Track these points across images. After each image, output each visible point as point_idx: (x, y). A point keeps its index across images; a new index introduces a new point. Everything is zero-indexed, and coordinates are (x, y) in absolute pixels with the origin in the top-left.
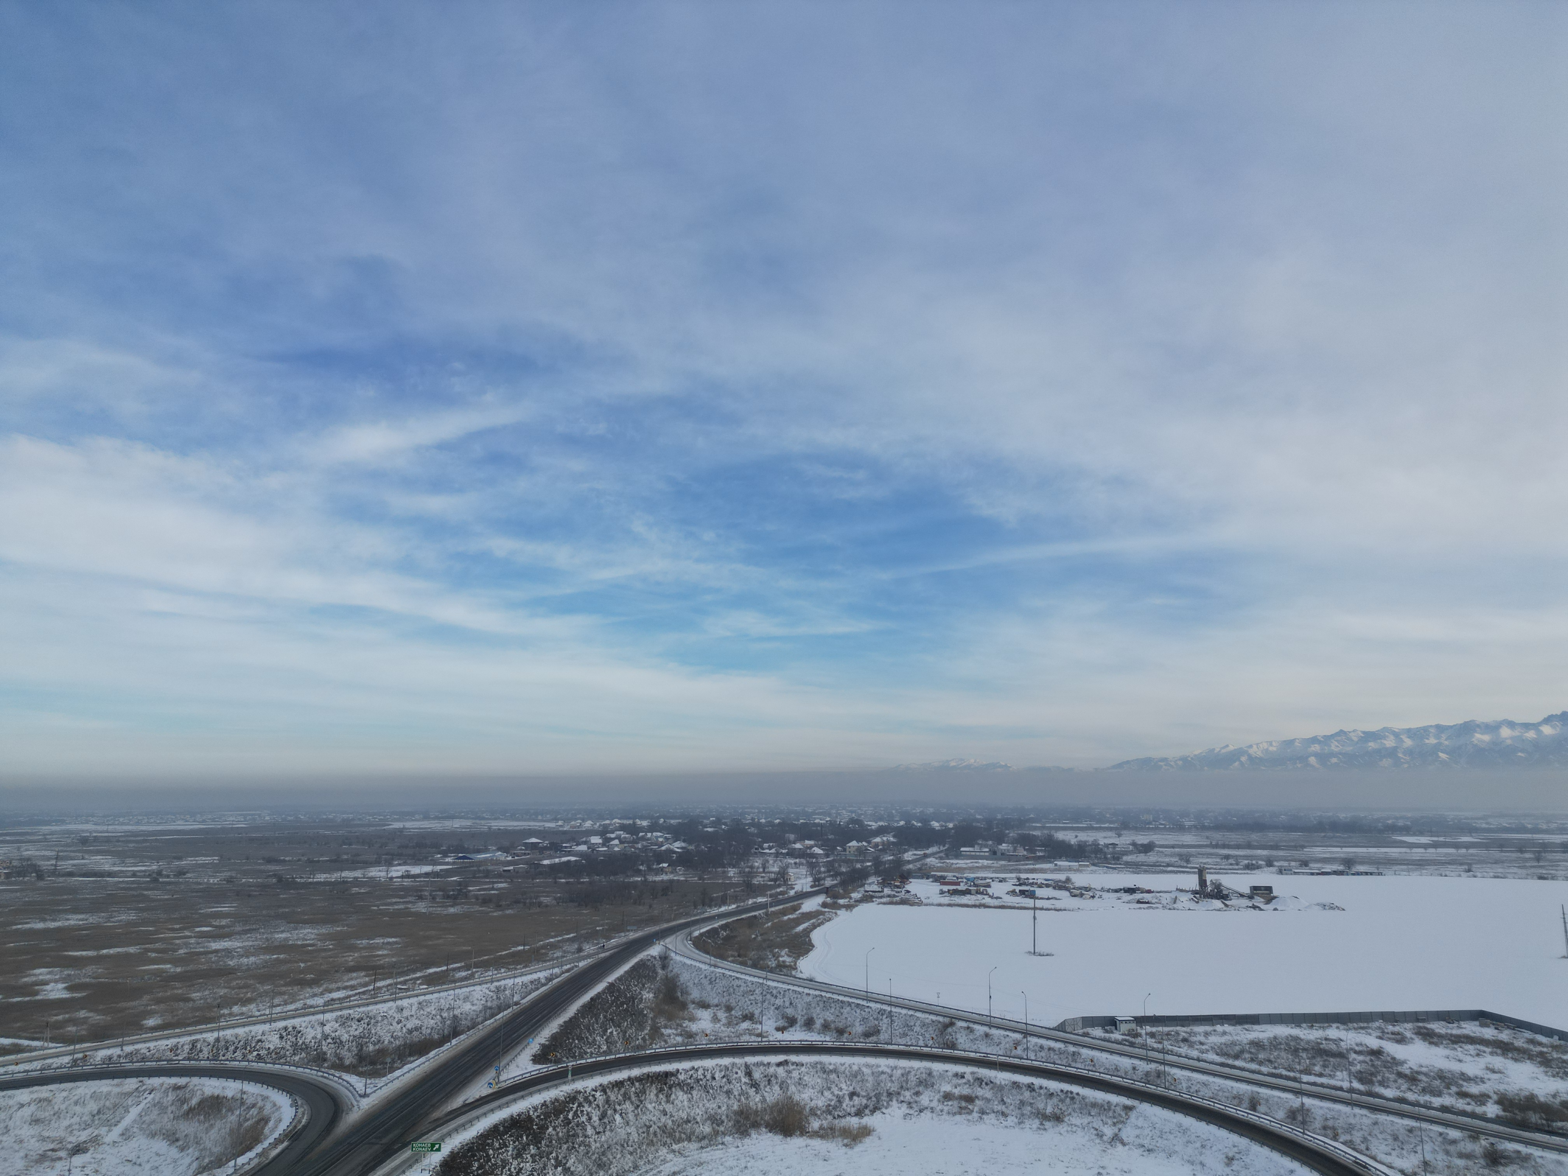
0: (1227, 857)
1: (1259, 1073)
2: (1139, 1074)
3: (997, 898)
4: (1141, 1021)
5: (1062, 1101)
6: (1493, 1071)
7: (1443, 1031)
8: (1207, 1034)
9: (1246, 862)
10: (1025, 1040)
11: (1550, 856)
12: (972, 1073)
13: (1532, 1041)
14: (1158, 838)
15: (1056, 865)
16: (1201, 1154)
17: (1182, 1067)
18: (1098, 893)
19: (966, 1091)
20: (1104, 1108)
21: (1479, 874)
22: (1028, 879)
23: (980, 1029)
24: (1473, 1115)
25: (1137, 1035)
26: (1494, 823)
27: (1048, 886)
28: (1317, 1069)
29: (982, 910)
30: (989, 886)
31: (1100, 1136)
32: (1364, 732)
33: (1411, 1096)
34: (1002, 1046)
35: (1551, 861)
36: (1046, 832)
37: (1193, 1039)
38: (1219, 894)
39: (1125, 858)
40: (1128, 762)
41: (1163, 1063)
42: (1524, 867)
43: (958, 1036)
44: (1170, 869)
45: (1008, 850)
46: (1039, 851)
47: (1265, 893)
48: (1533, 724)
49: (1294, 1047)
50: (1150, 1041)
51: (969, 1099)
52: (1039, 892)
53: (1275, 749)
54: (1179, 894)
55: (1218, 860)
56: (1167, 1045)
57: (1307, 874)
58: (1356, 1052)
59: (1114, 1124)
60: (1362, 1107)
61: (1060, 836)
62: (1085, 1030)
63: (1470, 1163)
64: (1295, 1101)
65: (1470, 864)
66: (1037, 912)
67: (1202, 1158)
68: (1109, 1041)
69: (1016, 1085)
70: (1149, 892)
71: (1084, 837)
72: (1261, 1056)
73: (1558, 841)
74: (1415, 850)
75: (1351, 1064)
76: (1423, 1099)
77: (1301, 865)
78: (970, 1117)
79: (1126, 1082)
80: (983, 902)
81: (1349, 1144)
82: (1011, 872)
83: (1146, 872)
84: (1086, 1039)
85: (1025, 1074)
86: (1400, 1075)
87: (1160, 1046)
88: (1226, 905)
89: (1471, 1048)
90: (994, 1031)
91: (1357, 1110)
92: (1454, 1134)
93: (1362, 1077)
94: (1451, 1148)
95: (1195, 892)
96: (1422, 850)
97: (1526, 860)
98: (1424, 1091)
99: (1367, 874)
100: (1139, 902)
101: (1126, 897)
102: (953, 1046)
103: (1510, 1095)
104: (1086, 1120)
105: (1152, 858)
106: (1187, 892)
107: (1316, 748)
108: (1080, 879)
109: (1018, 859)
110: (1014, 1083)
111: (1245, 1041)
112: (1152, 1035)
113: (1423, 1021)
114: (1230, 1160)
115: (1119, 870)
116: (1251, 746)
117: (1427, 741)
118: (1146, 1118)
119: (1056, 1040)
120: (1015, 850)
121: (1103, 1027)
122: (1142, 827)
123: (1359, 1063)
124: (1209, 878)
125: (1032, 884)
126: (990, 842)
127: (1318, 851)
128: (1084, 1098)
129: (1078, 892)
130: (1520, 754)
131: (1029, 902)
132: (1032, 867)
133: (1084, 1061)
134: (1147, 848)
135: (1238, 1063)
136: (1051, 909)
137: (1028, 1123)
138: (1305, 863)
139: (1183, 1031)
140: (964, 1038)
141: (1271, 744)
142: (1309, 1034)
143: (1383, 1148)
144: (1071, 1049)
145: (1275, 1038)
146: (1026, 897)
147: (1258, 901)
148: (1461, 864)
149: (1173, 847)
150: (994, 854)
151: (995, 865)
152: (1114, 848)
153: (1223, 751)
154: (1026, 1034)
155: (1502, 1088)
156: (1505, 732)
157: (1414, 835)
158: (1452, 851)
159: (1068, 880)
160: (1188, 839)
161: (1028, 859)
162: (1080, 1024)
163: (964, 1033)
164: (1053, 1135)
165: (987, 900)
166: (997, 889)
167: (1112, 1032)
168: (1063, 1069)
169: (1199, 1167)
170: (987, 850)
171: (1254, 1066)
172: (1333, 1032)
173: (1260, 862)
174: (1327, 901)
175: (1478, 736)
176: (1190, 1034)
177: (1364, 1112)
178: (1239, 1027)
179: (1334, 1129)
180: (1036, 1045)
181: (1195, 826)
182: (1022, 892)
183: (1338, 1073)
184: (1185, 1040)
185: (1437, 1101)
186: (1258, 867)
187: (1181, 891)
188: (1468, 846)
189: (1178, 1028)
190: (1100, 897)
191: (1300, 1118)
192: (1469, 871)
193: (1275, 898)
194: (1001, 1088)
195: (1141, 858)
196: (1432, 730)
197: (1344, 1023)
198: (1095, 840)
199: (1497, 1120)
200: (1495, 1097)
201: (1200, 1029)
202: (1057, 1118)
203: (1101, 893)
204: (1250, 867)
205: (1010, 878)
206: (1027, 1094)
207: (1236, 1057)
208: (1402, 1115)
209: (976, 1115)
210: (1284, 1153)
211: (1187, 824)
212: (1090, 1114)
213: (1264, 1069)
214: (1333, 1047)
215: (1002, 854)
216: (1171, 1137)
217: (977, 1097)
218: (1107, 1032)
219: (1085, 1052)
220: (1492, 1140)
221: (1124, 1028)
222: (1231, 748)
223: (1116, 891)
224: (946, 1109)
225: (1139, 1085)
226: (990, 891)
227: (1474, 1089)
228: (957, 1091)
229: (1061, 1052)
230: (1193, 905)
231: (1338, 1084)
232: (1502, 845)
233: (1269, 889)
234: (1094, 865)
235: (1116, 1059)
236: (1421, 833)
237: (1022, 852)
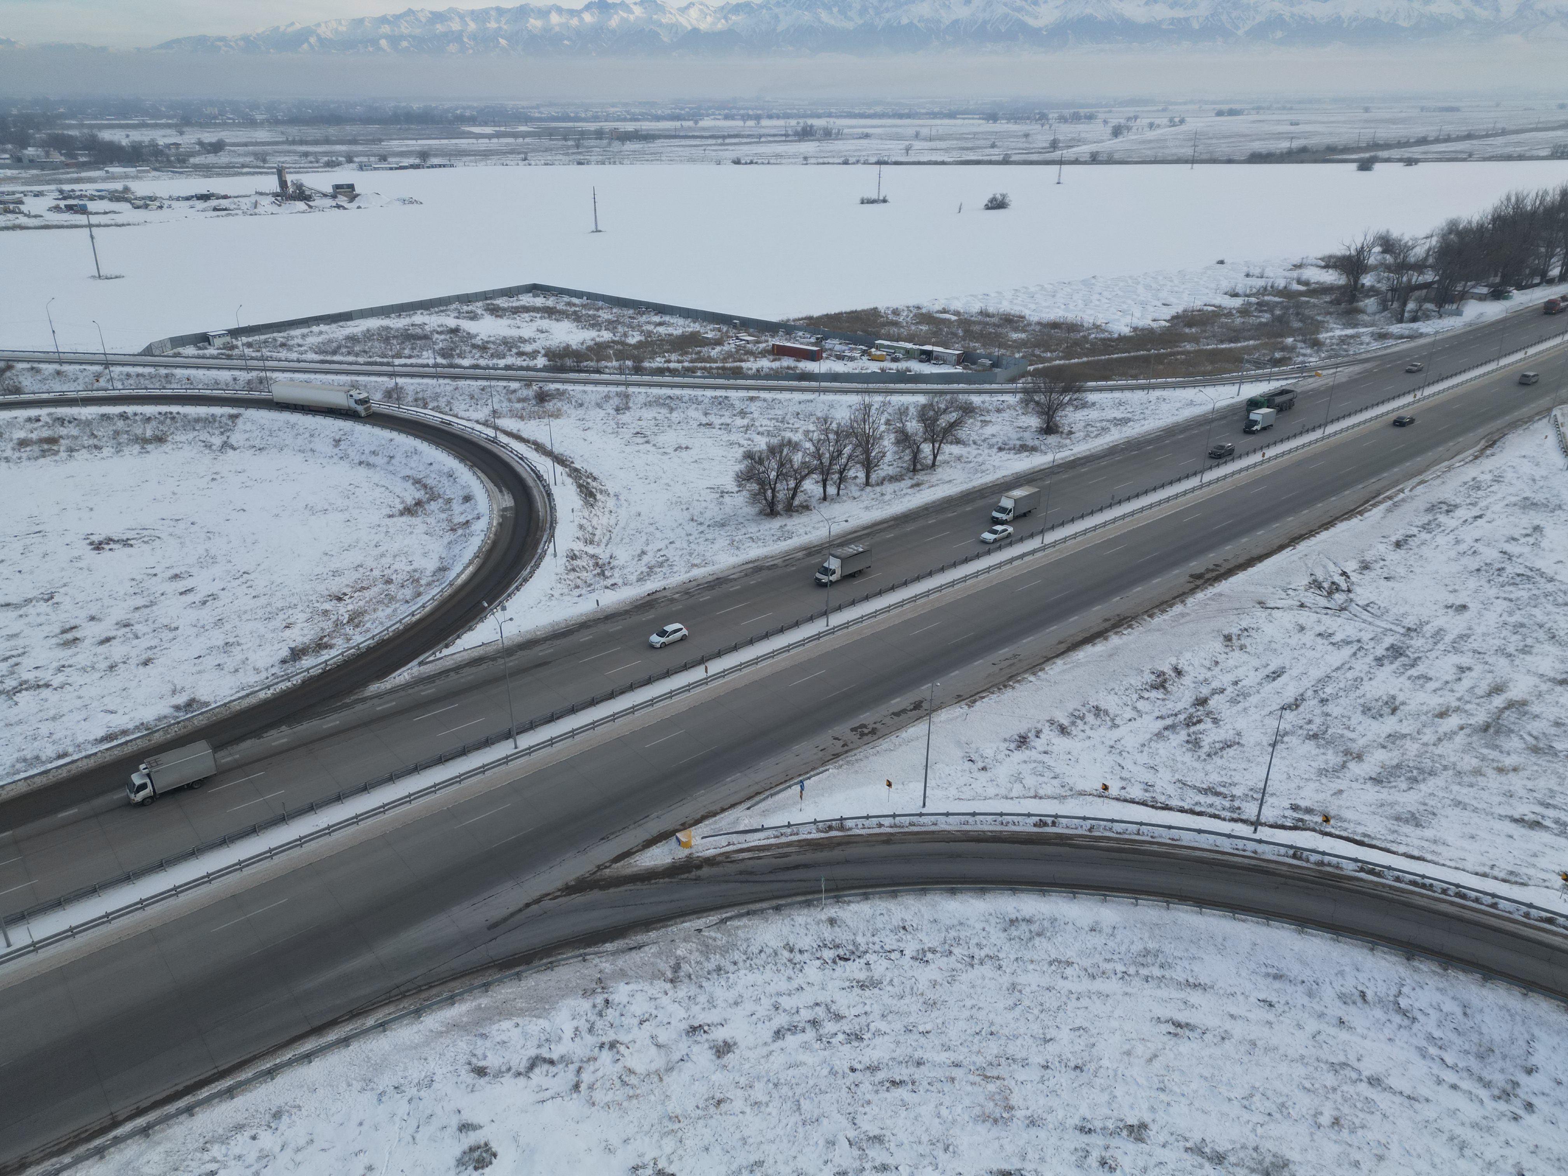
0: (306, 154)
1: (356, 363)
2: (241, 383)
3: (36, 216)
4: (235, 333)
5: (162, 423)
6: (542, 332)
7: (506, 305)
8: (304, 336)
9: (326, 159)
10: (107, 371)
11: (586, 143)
12: (49, 414)
13: (569, 304)
14: (227, 136)
15: (107, 172)
16: (310, 442)
17: (283, 371)
18: (167, 203)
19: (46, 433)
20: (209, 421)
21: (533, 163)
22: (73, 191)
23: (48, 369)
24: (528, 369)
25: (233, 347)
26: (546, 112)
27: (101, 198)
28: (407, 352)
29: (18, 233)
30: (22, 203)
31: (209, 446)
32: (431, 13)
33: (482, 362)
34: (80, 381)
35: (587, 147)
36: (86, 131)
37: (291, 343)
38: (302, 195)
39: (192, 160)
40: (178, 41)
41: (264, 369)
42: (567, 154)
43: (21, 379)
44: (245, 170)
45: (38, 156)
46: (82, 155)
47: (347, 191)
48: (577, 11)
49: (385, 336)
50: (248, 351)
51: (52, 441)
52: (92, 206)
53: (344, 29)
54: (260, 199)
55: (297, 158)
56: (266, 352)
57: (386, 169)
58: (438, 333)
59: (222, 433)
60: (445, 377)
61: (106, 135)
62: (176, 351)
63: (526, 405)
64: (388, 383)
65: (526, 153)
66: (93, 229)
67: (312, 445)
68: (203, 357)
69: (105, 417)
70: (225, 197)
71: (137, 136)
72: (357, 349)
73: (592, 129)
74: (481, 141)
75: (435, 343)
76: (491, 363)
77: (380, 160)
78: (57, 458)
79: (229, 394)
80: (17, 222)
81: (436, 409)
82: (48, 183)
83: (219, 175)
84: (178, 359)
85: (115, 405)
86: (474, 346)
87: (259, 354)
88: (310, 207)
89: (526, 316)
90: (66, 368)
91: (441, 381)
92: (514, 385)
93: (445, 353)
94: (513, 397)
95: (276, 195)
96: (487, 141)
97: (569, 147)
98: (492, 356)
99: (440, 166)
100: (215, 209)
101: (200, 205)
102: (18, 391)
103: (553, 347)
104: (191, 435)
105: (223, 158)
106: (268, 194)
107: (386, 29)
108: (141, 188)
109: (55, 167)
110: (103, 415)
111: (341, 337)
112: (249, 345)
113: (491, 298)
114: (337, 442)
115: (188, 175)
116: (319, 25)
117: (488, 25)
118: (253, 422)
119: (144, 366)
120: (47, 154)
121: (195, 345)
122: (207, 123)
123: (441, 341)
124: (289, 178)
125: (80, 197)
126: (10, 146)
127: (395, 145)
128: (185, 416)
129: (141, 203)
130: (566, 42)
131: (82, 219)
132: (75, 175)
133: (180, 381)
134: (217, 147)
135: (336, 358)
136: (111, 225)
137: (126, 450)
138: (383, 158)
139: (280, 337)
140: (30, 380)
141: (339, 22)
142: (397, 323)
143: (463, 407)
144: (163, 371)
145: (368, 330)
146: (76, 212)
147: (342, 200)
148: (519, 153)
149: (246, 145)
150: (18, 162)
151: (24, 175)
152: (177, 148)
153: (289, 30)
154: (107, 364)
155: (547, 344)
156: (555, 18)
157: (480, 125)
158: (511, 140)
159: (126, 189)
160: (262, 135)
161: (68, 166)
162: (169, 345)
163: (28, 375)
164: (157, 456)
165: (22, 220)
166: (31, 205)
167: (206, 348)
168: (157, 392)
169: (310, 454)
170: (7, 156)
171: (351, 359)
172: (419, 318)
173: (340, 159)
174: (406, 196)
175: (532, 20)
176: (287, 338)
177: (447, 381)
178: (334, 326)
179: (424, 399)
180: (121, 373)
181: (268, 121)
182: (69, 208)
183: (424, 353)
184: (283, 345)
185: (502, 363)
186: (339, 164)
187: (261, 194)
188: (525, 135)
189: (275, 335)
190: (170, 207)
191: (395, 396)
192: (525, 159)
193: (358, 195)
194: (88, 423)
195: (211, 159)
196: (493, 13)
197: (427, 309)
198: (153, 140)
199: (545, 369)
200: (543, 352)
201: (297, 332)
202: (160, 440)
203: (170, 202)
204: (330, 165)
205: (48, 191)
206: (120, 424)
207: (334, 353)
208: (476, 378)
209: (63, 455)
210: (383, 427)
211: (259, 117)
212: (194, 429)
213: (361, 360)
214: (419, 331)
215: (31, 161)
216: (281, 433)
217: (61, 437)
218: (200, 348)
219: (179, 372)
220: (540, 384)
221: (218, 342)
222: (298, 26)
223: (188, 199)
224: (24, 455)
225: (243, 394)
226: (22, 207)
227: (528, 348)
228: (34, 436)
229: (151, 377)
230: (275, 209)
231: (425, 362)
232: (550, 133)
233: (351, 187)
234: (155, 169)
235: (214, 373)
236: (486, 124)
237: (57, 157)
